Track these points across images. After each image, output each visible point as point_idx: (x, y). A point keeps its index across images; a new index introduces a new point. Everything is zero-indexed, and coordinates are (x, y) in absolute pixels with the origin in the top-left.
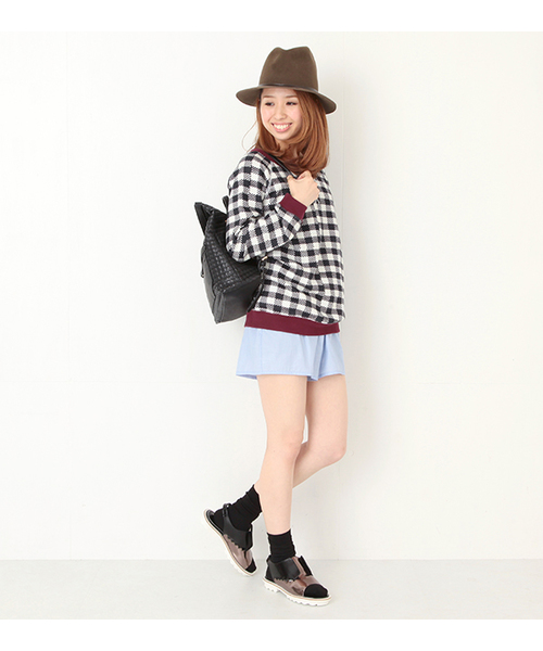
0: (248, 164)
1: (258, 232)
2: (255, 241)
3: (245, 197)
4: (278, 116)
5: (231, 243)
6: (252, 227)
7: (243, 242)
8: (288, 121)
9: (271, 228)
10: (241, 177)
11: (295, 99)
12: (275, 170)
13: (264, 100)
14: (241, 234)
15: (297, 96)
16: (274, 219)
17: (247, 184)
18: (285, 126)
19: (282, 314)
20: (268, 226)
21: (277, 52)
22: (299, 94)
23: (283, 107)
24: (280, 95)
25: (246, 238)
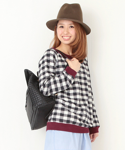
0: (48, 52)
1: (55, 82)
2: (53, 87)
3: (48, 67)
4: (65, 33)
5: (42, 87)
6: (52, 80)
7: (48, 87)
8: (69, 35)
9: (61, 81)
10: (46, 58)
11: (73, 25)
12: (60, 56)
13: (59, 26)
14: (47, 83)
15: (74, 24)
16: (62, 77)
17: (48, 61)
18: (68, 38)
19: (63, 123)
20: (60, 80)
21: (65, 5)
22: (74, 23)
23: (68, 29)
24: (66, 23)
25: (49, 85)
